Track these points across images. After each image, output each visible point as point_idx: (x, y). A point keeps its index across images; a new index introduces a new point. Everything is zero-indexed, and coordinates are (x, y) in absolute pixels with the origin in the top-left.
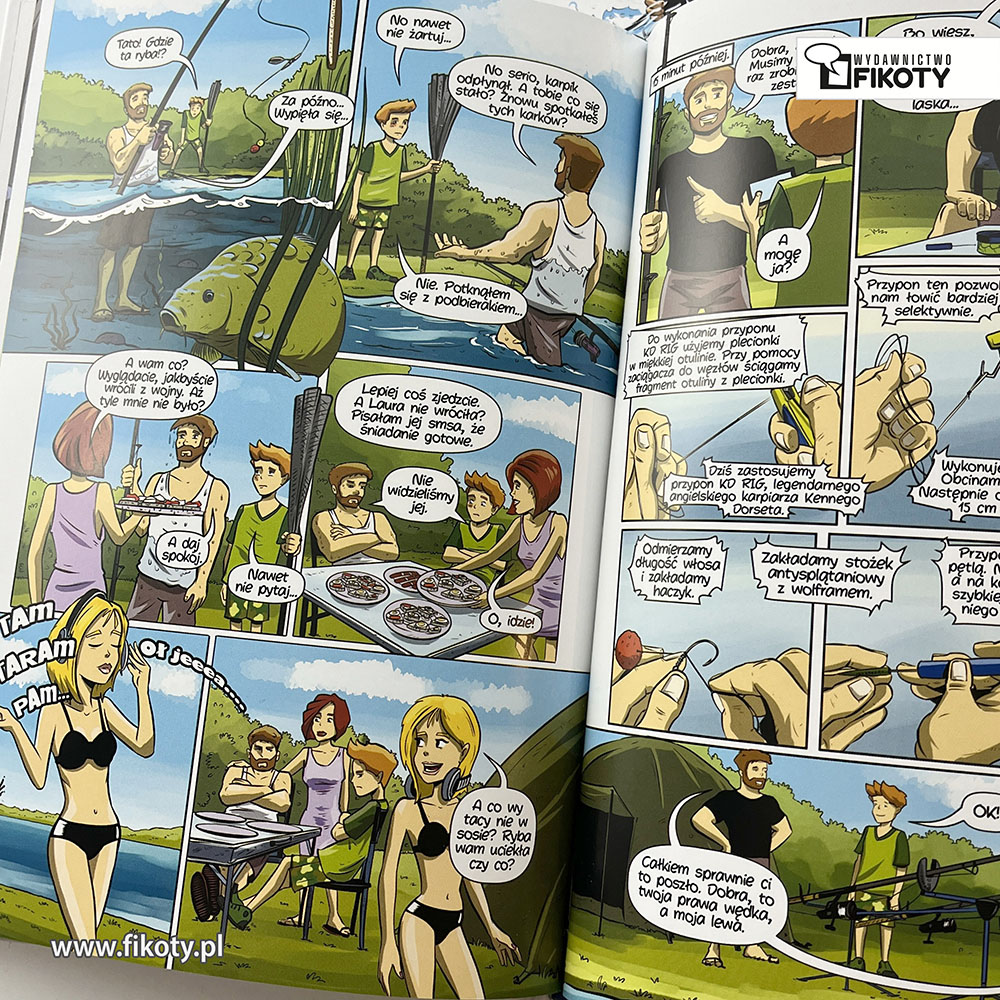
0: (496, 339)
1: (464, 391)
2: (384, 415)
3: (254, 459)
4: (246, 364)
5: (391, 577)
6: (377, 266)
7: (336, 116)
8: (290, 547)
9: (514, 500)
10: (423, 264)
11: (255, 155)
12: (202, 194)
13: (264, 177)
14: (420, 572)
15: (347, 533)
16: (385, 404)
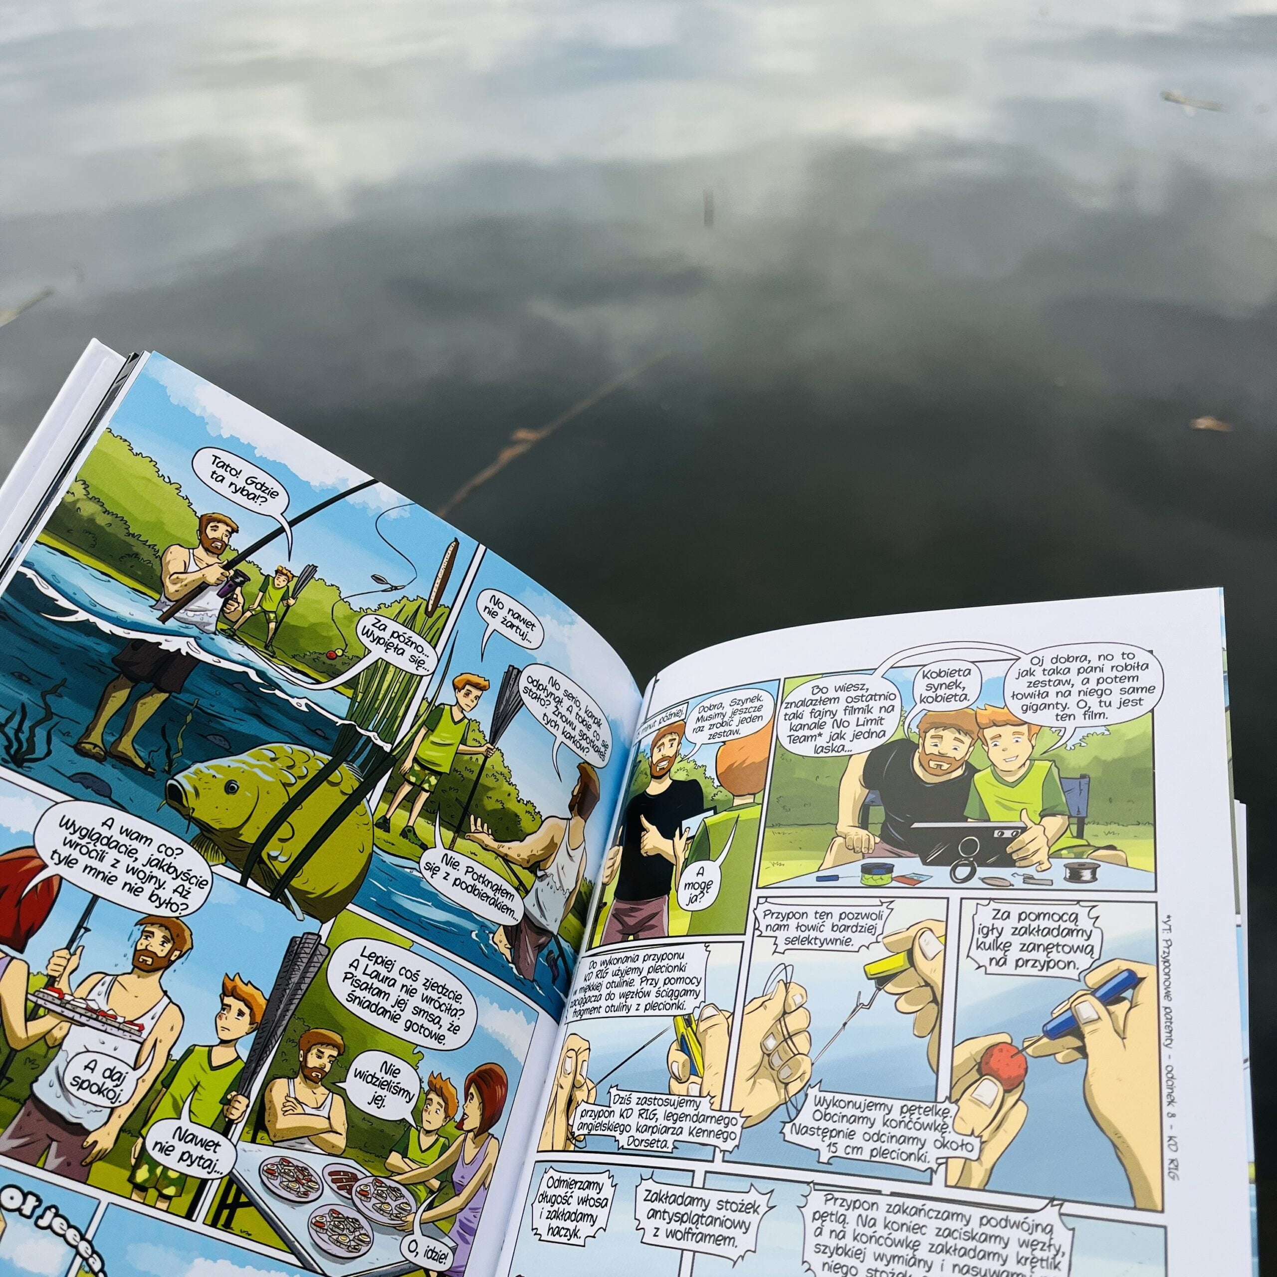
0: (493, 937)
1: (453, 985)
2: (374, 986)
3: (225, 993)
4: (250, 880)
5: (330, 1174)
6: (412, 827)
7: (419, 663)
8: (234, 1111)
9: (464, 1114)
10: (453, 841)
11: (329, 662)
12: (260, 673)
13: (332, 688)
14: (360, 1176)
15: (300, 1110)
16: (378, 974)
